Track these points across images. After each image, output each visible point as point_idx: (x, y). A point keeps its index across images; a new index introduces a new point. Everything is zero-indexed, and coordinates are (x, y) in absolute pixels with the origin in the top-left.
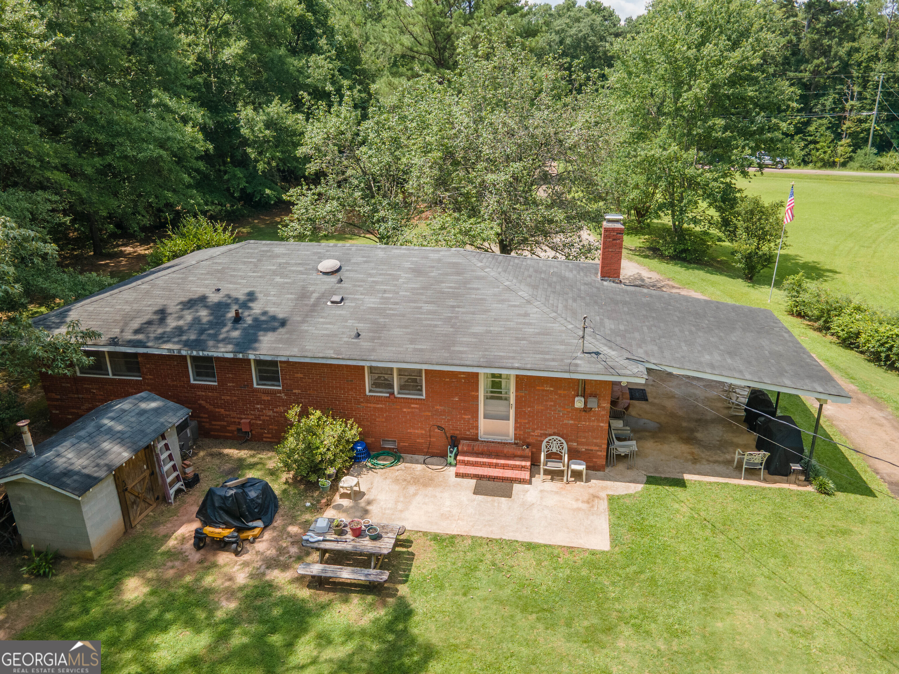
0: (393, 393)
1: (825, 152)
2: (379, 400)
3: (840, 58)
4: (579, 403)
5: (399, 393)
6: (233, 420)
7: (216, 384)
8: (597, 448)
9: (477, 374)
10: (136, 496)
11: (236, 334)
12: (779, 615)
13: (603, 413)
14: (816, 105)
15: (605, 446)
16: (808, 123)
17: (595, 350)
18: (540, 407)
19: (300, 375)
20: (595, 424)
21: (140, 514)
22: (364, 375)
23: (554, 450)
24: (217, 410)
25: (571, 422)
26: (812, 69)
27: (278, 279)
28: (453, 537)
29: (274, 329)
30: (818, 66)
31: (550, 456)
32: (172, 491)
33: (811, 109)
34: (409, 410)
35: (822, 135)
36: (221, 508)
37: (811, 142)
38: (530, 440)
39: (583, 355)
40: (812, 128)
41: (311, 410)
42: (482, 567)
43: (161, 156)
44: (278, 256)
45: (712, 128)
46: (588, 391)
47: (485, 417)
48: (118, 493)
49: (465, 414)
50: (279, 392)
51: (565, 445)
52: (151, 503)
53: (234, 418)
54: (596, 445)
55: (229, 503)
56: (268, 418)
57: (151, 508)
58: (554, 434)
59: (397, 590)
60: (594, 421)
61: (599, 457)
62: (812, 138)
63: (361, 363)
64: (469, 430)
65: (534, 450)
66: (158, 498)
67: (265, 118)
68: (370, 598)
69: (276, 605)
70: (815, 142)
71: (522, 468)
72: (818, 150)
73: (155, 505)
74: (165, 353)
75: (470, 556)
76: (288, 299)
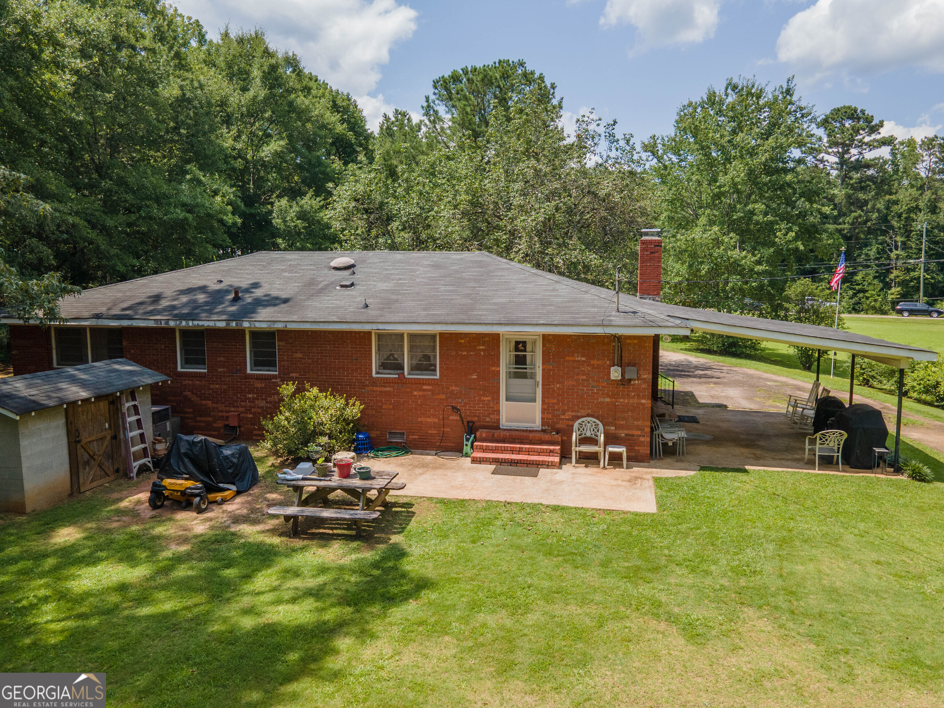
0: (403, 373)
1: (876, 301)
2: (386, 382)
3: (879, 211)
4: (615, 373)
5: (409, 374)
6: (220, 414)
7: (206, 371)
8: (639, 433)
9: (498, 335)
10: (91, 457)
11: (233, 309)
12: (878, 563)
13: (644, 386)
14: (859, 255)
15: (648, 430)
16: (854, 274)
17: (632, 310)
18: (571, 383)
19: (299, 355)
20: (635, 401)
21: (92, 481)
22: (371, 351)
23: (588, 434)
24: (204, 402)
25: (608, 400)
26: (850, 221)
27: (286, 274)
28: (463, 501)
29: (275, 305)
30: (856, 218)
31: (584, 441)
32: (136, 465)
33: (855, 260)
34: (421, 393)
35: (869, 284)
36: (186, 455)
37: (860, 291)
38: (560, 426)
39: (618, 314)
40: (858, 278)
41: (307, 386)
42: (498, 523)
43: (186, 219)
44: (289, 260)
45: (752, 213)
46: (625, 360)
47: (507, 399)
48: (69, 442)
49: (484, 395)
50: (275, 377)
51: (601, 426)
52: (109, 473)
53: (222, 411)
54: (638, 428)
55: (196, 450)
56: (260, 410)
57: (108, 479)
58: (588, 415)
59: (390, 539)
60: (633, 397)
61: (641, 444)
62: (860, 287)
63: (367, 328)
64: (488, 416)
65: (565, 438)
66: (117, 471)
67: (298, 209)
68: (355, 544)
69: (237, 548)
70: (864, 291)
71: (551, 452)
72: (867, 298)
73: (112, 477)
74: (151, 324)
75: (482, 515)
76: (294, 286)
